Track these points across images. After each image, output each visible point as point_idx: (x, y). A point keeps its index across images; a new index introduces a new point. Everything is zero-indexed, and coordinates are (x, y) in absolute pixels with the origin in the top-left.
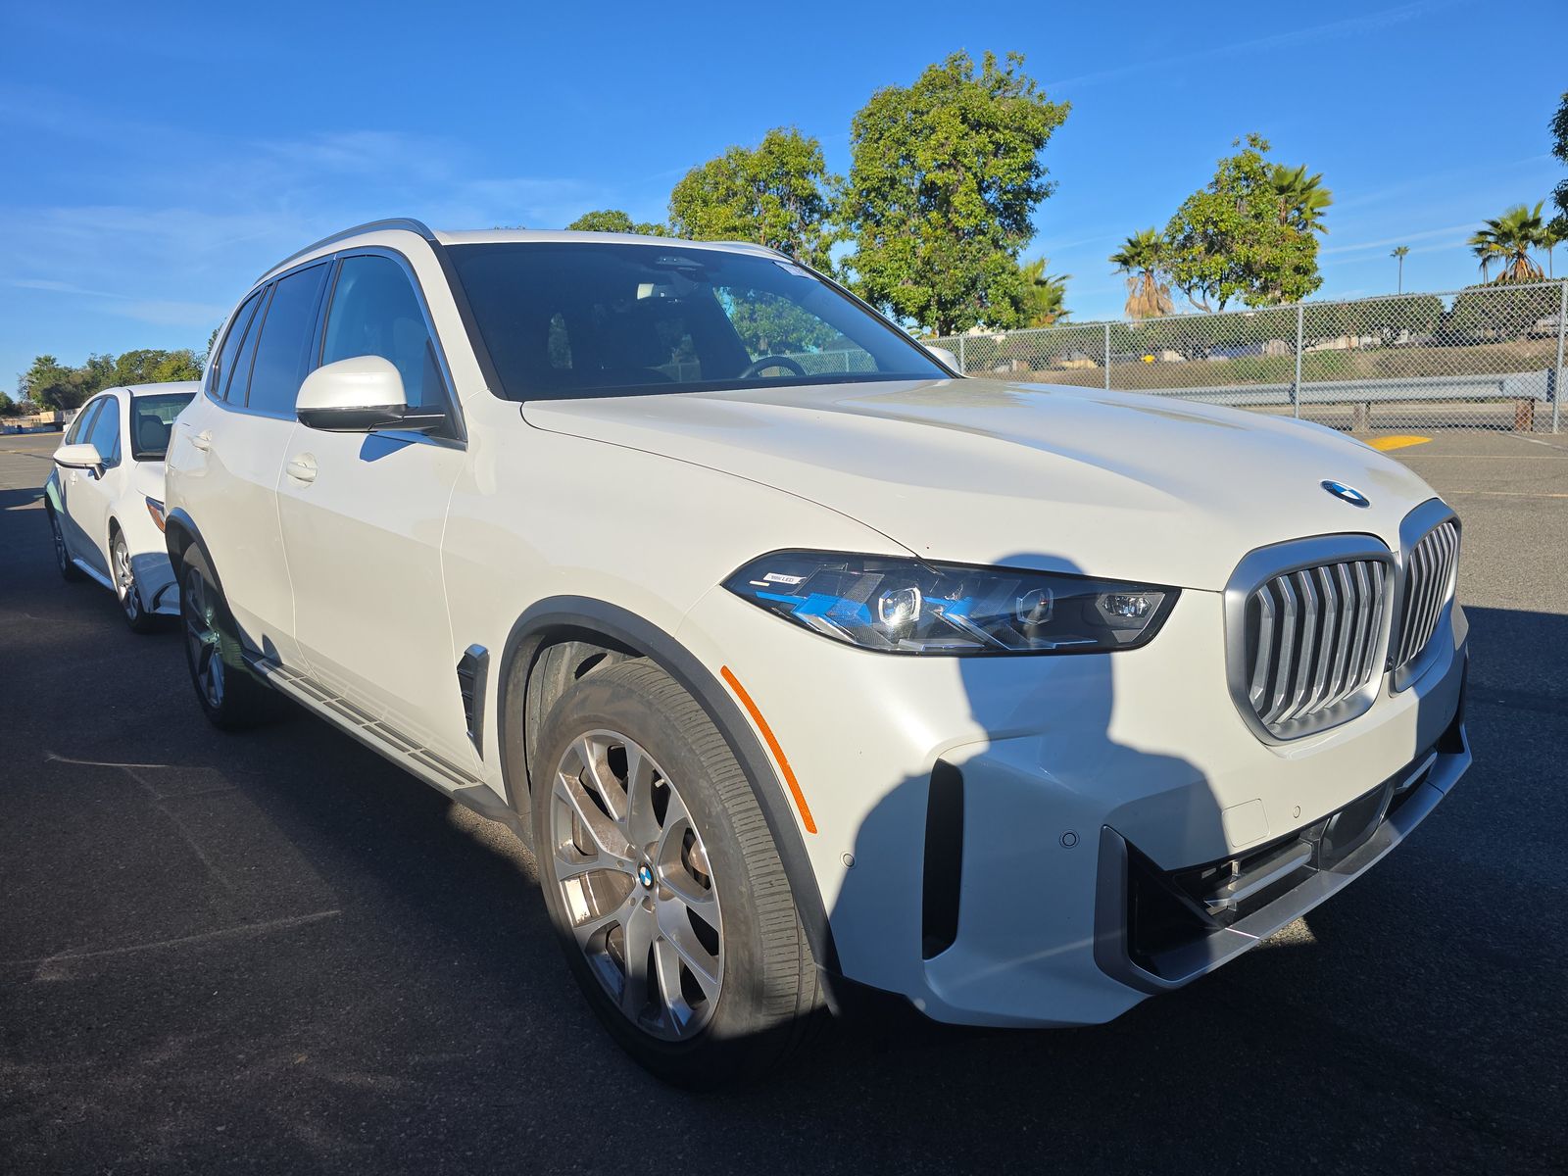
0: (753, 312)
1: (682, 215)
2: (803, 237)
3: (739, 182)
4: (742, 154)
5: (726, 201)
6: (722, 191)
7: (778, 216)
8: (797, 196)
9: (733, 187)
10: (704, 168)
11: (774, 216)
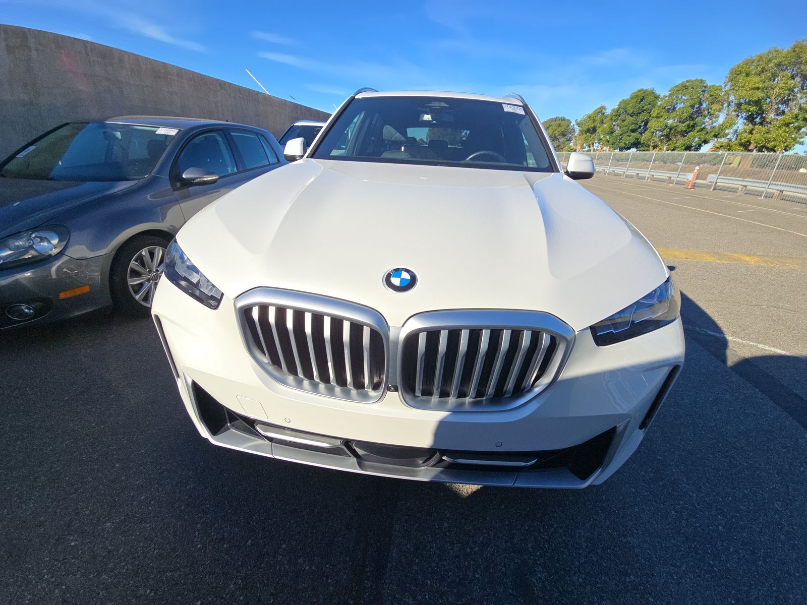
0: (752, 130)
1: (731, 80)
2: (799, 95)
3: (771, 65)
4: (777, 51)
5: (759, 75)
6: (759, 69)
7: (786, 84)
8: (802, 74)
9: (766, 67)
10: (754, 58)
11: (784, 83)
